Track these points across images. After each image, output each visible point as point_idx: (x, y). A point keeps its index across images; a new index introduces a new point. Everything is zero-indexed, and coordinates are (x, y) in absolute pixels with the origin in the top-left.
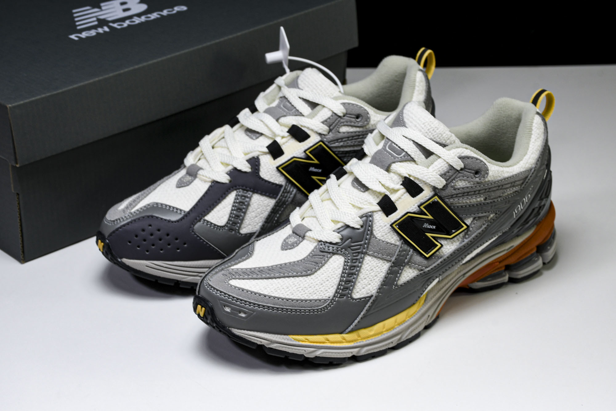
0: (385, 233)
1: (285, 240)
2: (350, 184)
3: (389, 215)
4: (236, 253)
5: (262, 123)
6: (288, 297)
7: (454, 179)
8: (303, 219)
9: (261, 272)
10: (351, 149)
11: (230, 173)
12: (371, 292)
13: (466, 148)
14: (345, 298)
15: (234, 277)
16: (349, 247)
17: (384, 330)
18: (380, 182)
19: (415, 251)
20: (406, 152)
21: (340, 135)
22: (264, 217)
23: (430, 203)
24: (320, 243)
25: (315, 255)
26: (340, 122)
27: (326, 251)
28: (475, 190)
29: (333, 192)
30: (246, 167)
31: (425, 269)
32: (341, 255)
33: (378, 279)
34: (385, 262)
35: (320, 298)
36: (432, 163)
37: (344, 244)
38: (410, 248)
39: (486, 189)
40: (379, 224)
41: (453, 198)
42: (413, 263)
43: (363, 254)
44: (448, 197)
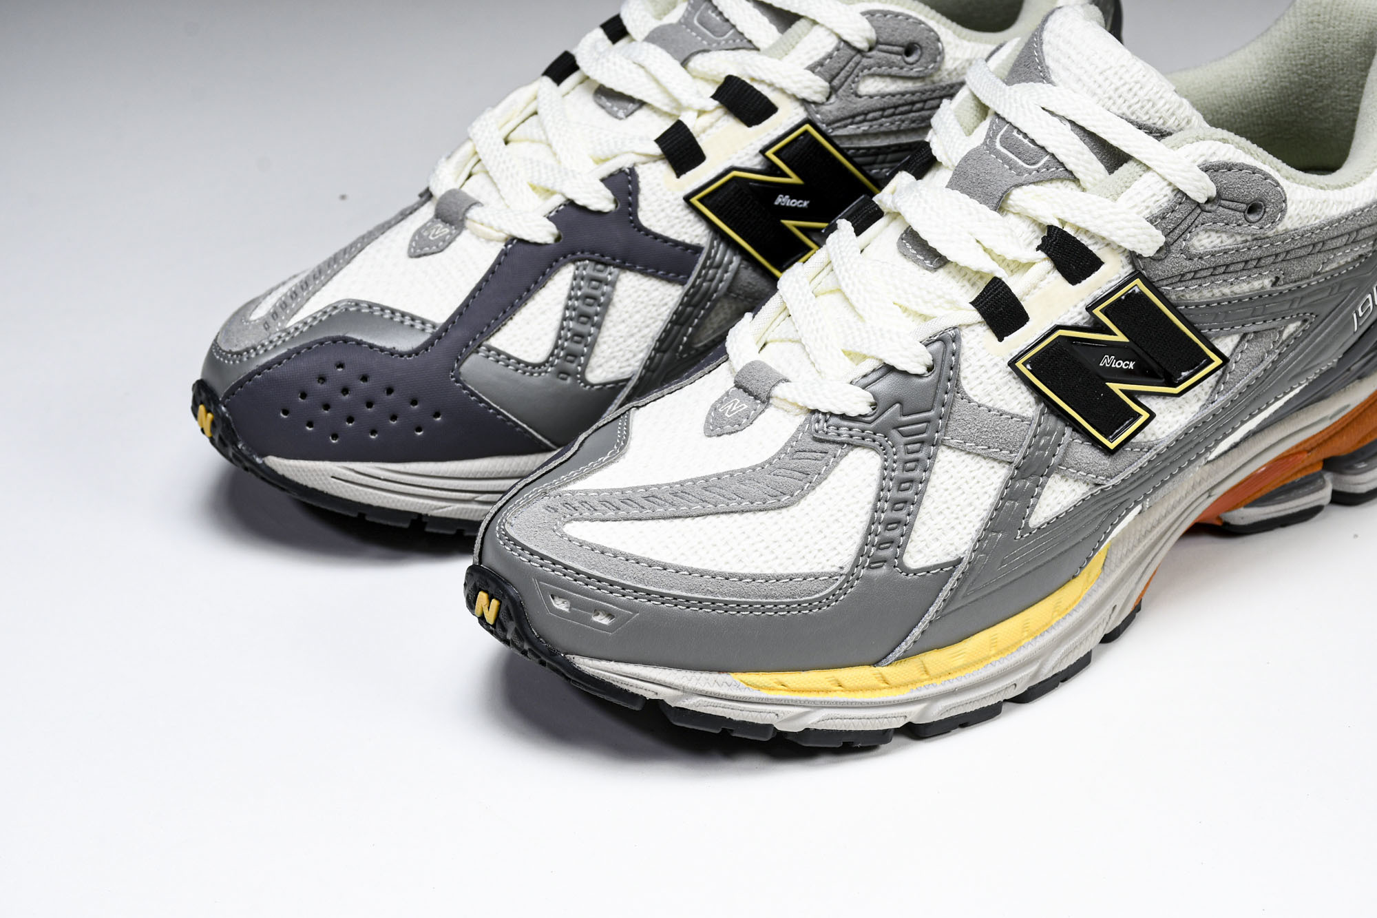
0: (994, 387)
1: (714, 408)
2: (895, 246)
3: (1007, 336)
4: (581, 445)
5: (641, 71)
6: (727, 569)
7: (1188, 229)
8: (765, 345)
9: (651, 499)
10: (892, 141)
11: (556, 217)
12: (956, 550)
13: (1225, 141)
14: (884, 567)
15: (576, 514)
16: (896, 428)
17: (993, 652)
18: (978, 241)
19: (1078, 432)
20: (1053, 155)
21: (861, 104)
22: (651, 334)
23: (1119, 299)
24: (814, 417)
25: (799, 451)
26: (859, 67)
27: (832, 438)
28: (1246, 257)
29: (846, 270)
30: (602, 200)
31: (1105, 482)
32: (873, 449)
33: (976, 512)
34: (995, 464)
35: (817, 569)
36: (1128, 184)
37: (881, 418)
38: (1063, 424)
39: (1277, 255)
40: (979, 360)
41: (1184, 283)
42: (1072, 467)
43: (933, 445)
44: (1170, 281)
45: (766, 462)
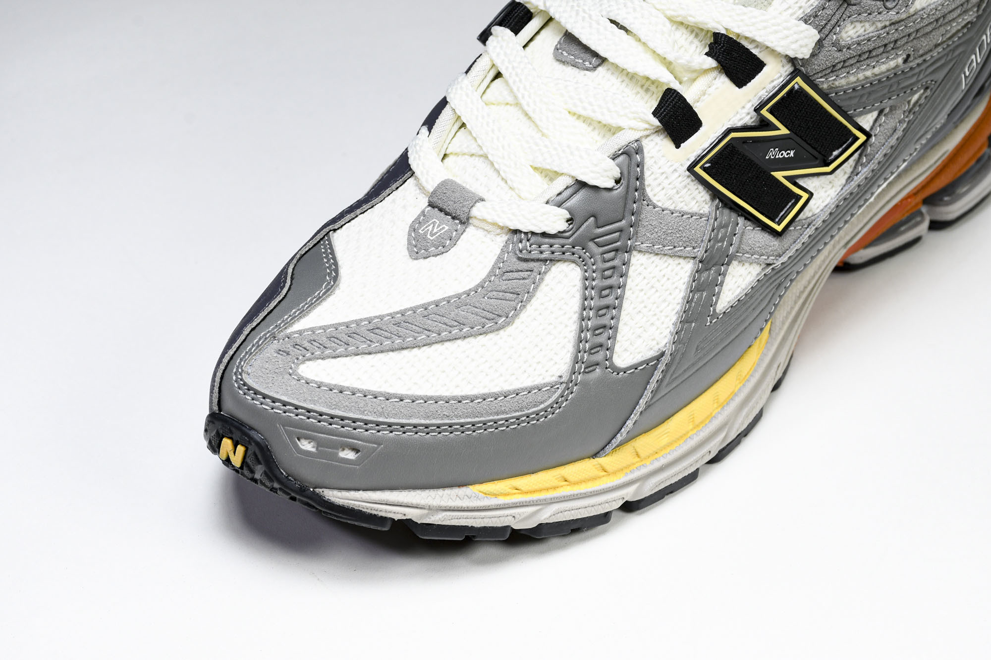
0: (675, 191)
1: (413, 229)
3: (684, 142)
6: (458, 393)
7: (837, 24)
9: (377, 331)
12: (658, 344)
14: (597, 370)
15: (308, 355)
16: (592, 240)
19: (749, 220)
23: (783, 98)
24: (516, 238)
25: (507, 272)
27: (535, 257)
28: (886, 41)
31: (775, 261)
32: (573, 262)
33: (671, 307)
34: (681, 261)
35: (539, 381)
37: (578, 232)
38: (736, 215)
39: (909, 35)
40: (660, 168)
41: (835, 73)
42: (748, 252)
43: (626, 252)
44: (824, 73)
45: (478, 286)
